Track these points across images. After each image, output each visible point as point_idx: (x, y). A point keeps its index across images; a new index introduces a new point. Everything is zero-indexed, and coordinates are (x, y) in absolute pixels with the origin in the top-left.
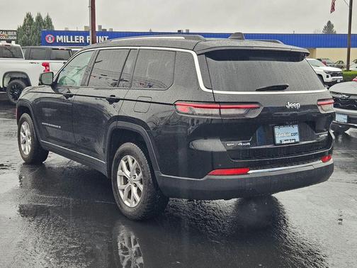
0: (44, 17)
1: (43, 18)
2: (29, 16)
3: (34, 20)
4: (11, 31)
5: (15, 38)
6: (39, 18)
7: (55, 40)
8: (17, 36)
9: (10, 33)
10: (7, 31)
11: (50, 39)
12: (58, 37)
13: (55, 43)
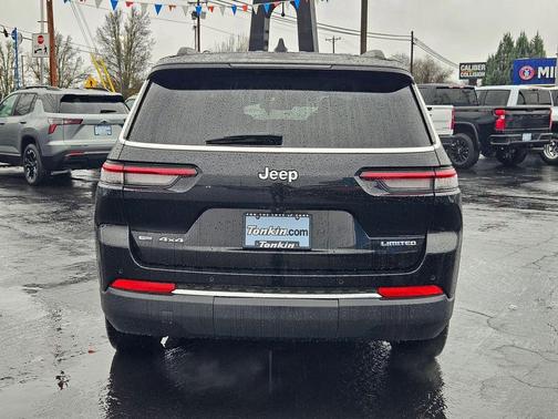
0: (530, 38)
1: (529, 40)
2: (507, 39)
3: (515, 45)
4: (477, 64)
5: (483, 74)
6: (522, 40)
7: (536, 75)
8: (486, 71)
9: (475, 68)
10: (471, 64)
11: (527, 73)
12: (540, 69)
13: (534, 80)
